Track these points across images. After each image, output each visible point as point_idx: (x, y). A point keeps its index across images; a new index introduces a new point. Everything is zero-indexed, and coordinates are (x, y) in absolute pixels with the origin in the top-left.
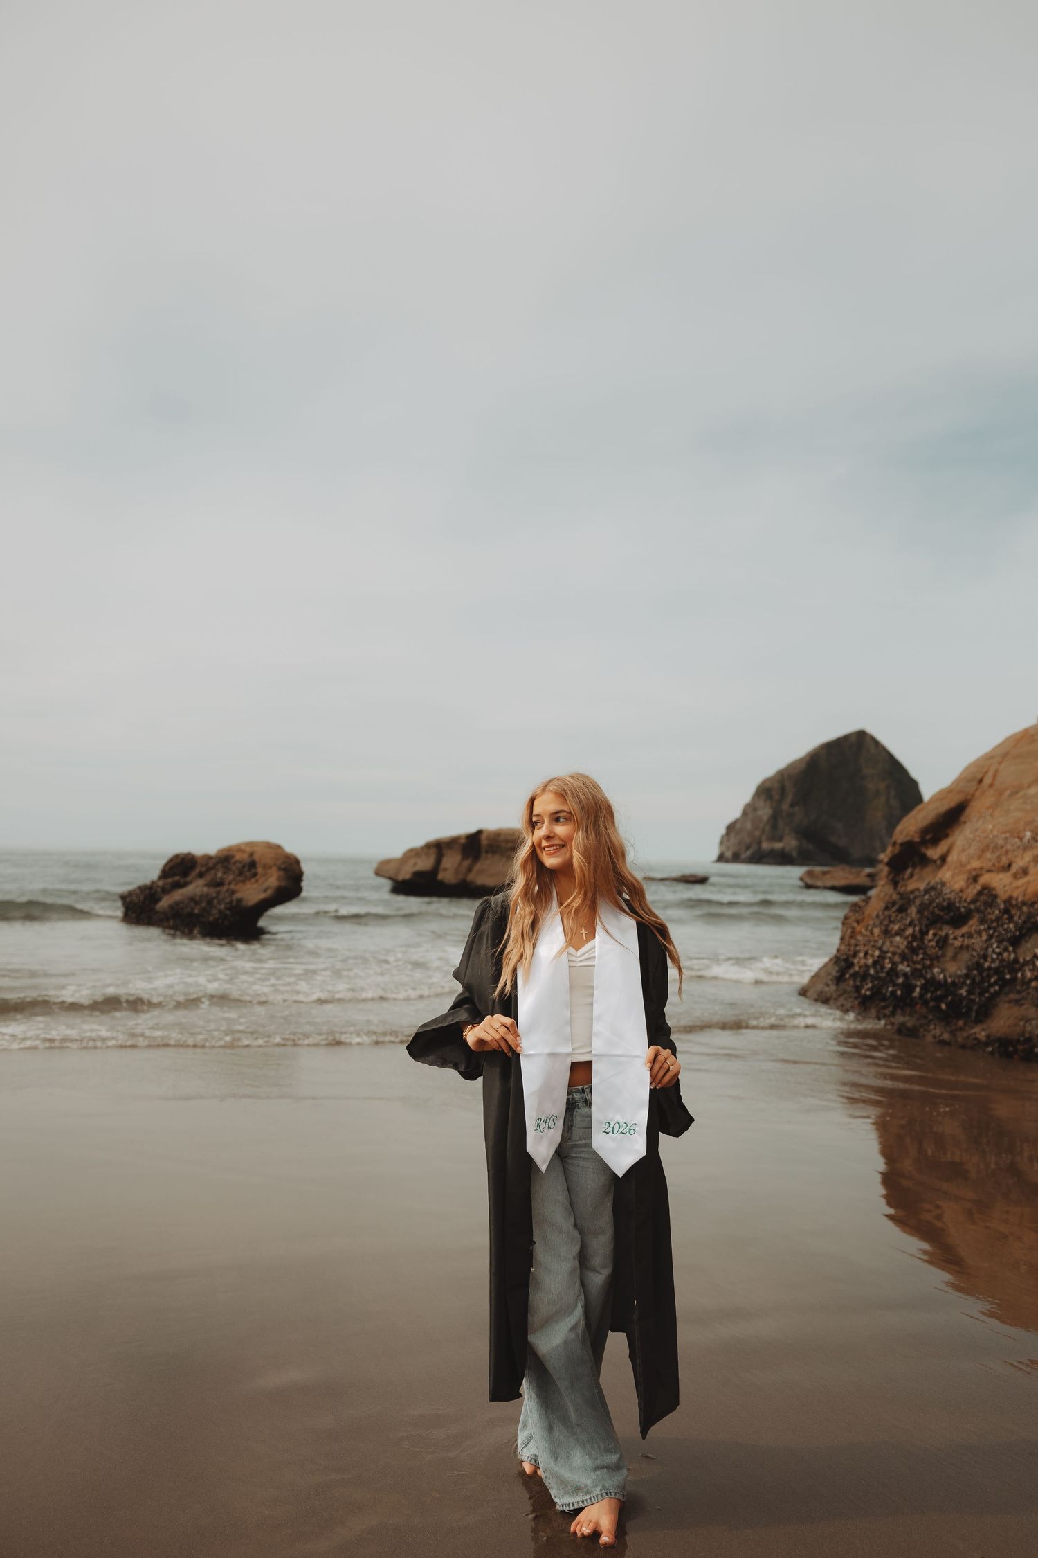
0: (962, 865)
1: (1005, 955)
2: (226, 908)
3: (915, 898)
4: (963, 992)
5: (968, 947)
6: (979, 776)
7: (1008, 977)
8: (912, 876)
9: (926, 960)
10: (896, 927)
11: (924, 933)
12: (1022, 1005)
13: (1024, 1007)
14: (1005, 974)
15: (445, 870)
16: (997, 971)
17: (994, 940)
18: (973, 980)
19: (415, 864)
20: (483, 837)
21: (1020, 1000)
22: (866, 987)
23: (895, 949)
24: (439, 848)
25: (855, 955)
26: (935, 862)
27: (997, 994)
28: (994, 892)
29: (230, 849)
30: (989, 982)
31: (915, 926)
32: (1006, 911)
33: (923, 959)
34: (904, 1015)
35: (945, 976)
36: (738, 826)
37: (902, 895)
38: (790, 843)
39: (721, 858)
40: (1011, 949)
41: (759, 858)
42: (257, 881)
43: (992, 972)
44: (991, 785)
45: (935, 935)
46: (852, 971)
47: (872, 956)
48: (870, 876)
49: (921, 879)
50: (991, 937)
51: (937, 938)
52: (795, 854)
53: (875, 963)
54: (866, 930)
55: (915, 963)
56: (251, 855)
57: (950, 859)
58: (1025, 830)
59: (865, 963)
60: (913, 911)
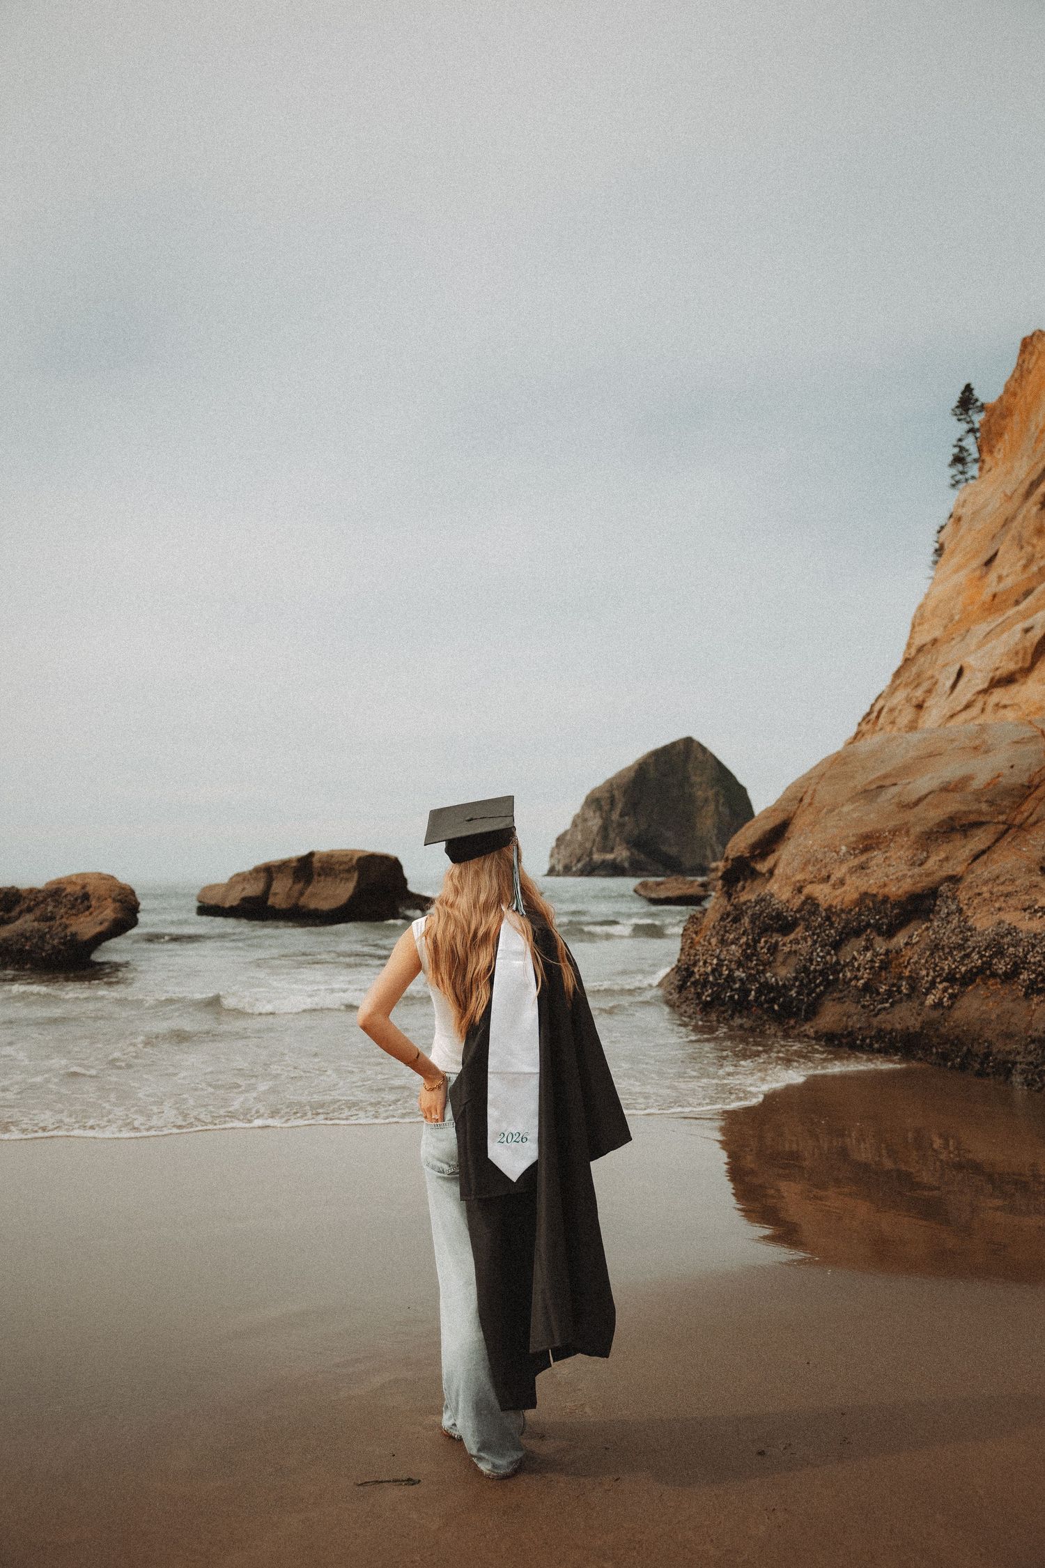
0: (788, 878)
1: (828, 958)
2: (60, 943)
3: (747, 909)
4: (793, 993)
5: (795, 952)
6: (800, 795)
7: (831, 977)
8: (744, 888)
9: (759, 965)
10: (732, 936)
11: (756, 941)
12: (845, 1002)
13: (847, 1004)
14: (829, 976)
15: (276, 894)
16: (822, 973)
17: (818, 945)
18: (801, 981)
19: (244, 889)
20: (315, 859)
21: (842, 998)
22: (706, 994)
23: (731, 957)
24: (269, 872)
25: (695, 964)
26: (764, 875)
27: (822, 994)
28: (816, 902)
29: (59, 882)
30: (815, 983)
31: (748, 935)
32: (828, 918)
33: (756, 965)
34: (741, 1017)
35: (776, 980)
36: (568, 837)
37: (735, 907)
38: (621, 854)
39: (552, 872)
40: (833, 952)
41: (590, 870)
42: (91, 914)
43: (817, 974)
44: (810, 804)
45: (766, 942)
46: (693, 979)
47: (711, 964)
48: (703, 885)
49: (752, 890)
50: (815, 942)
51: (769, 944)
52: (626, 865)
53: (713, 971)
54: (704, 940)
55: (749, 968)
56: (84, 887)
57: (776, 872)
58: (840, 845)
59: (704, 971)
60: (746, 920)
